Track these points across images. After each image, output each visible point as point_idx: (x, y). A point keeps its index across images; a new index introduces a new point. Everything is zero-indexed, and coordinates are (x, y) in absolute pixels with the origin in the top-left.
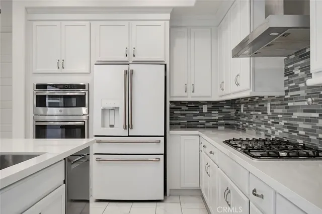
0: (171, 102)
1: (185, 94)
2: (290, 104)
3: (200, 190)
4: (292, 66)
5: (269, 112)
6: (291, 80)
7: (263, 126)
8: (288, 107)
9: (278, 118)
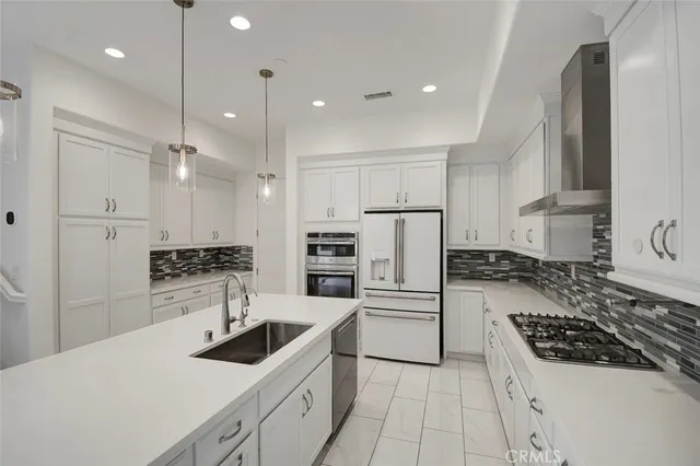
0: (448, 251)
1: (467, 242)
2: (599, 274)
3: (484, 357)
4: (602, 227)
5: (574, 277)
6: (600, 244)
7: (566, 291)
8: (597, 278)
9: (585, 287)
